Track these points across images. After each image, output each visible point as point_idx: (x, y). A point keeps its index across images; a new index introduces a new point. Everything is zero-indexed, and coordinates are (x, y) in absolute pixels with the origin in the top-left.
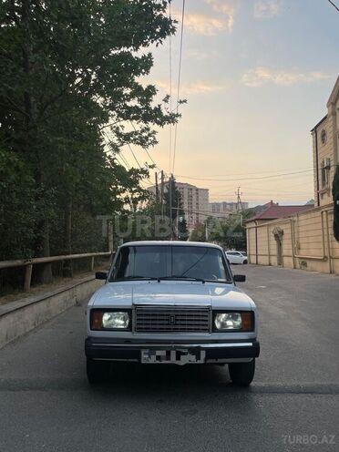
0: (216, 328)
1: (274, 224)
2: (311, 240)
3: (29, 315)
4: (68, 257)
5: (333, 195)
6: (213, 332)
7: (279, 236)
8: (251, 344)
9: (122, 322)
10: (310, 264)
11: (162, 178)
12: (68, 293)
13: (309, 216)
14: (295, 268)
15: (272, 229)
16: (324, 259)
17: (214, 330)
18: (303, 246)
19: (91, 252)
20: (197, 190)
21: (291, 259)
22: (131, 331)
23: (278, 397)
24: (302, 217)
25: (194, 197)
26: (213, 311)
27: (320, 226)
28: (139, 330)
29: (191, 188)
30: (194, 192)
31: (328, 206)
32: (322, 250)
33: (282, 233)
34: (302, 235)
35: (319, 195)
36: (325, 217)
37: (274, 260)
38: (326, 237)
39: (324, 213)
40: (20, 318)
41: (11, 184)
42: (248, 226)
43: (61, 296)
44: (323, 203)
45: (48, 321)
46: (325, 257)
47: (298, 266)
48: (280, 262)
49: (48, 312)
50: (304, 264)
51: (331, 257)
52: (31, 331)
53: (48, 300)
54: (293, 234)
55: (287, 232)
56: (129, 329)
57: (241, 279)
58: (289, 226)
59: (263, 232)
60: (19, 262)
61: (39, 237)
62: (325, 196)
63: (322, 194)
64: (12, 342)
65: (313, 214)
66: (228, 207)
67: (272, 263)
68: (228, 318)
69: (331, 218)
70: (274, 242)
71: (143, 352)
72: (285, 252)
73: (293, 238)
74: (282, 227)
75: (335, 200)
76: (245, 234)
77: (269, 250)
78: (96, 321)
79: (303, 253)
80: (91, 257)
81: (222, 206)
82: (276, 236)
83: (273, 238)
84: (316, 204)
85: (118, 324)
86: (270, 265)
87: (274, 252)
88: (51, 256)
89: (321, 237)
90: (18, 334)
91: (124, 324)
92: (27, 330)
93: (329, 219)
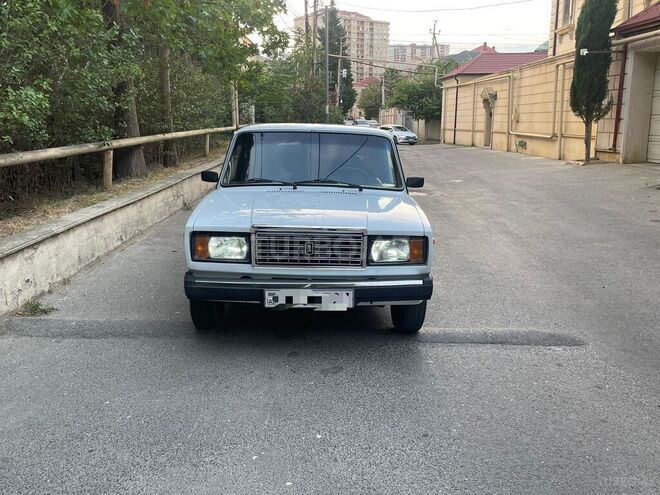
0: (372, 261)
1: (485, 83)
2: (536, 108)
3: (111, 227)
4: (168, 136)
5: (577, 39)
6: (368, 265)
7: (489, 102)
8: (420, 282)
9: (238, 250)
10: (530, 145)
11: (315, 6)
12: (169, 192)
13: (537, 71)
14: (508, 150)
15: (480, 90)
16: (553, 138)
17: (370, 262)
18: (523, 118)
19: (205, 127)
20: (372, 23)
21: (504, 138)
22: (250, 263)
23: (455, 348)
24: (527, 73)
25: (367, 36)
26: (369, 236)
27: (552, 87)
28: (262, 262)
29: (362, 21)
30: (367, 26)
31: (568, 56)
32: (551, 125)
33: (495, 97)
34: (523, 100)
35: (557, 37)
36: (560, 73)
37: (480, 138)
38: (559, 104)
39: (561, 67)
40: (97, 231)
41: (64, 24)
42: (446, 85)
43: (160, 196)
44: (560, 51)
45: (142, 233)
46: (554, 135)
47: (514, 148)
48: (488, 142)
49: (142, 221)
50: (523, 145)
51: (562, 135)
52: (116, 249)
53: (139, 204)
54: (510, 98)
55: (502, 96)
56: (248, 260)
57: (418, 183)
58: (506, 86)
59: (466, 95)
60: (91, 147)
61: (118, 109)
62: (566, 38)
63: (562, 35)
64: (90, 266)
65: (543, 69)
66: (418, 51)
67: (477, 143)
68: (390, 247)
69: (570, 74)
70: (482, 111)
71: (267, 293)
72: (496, 127)
73: (510, 105)
74: (496, 88)
75: (579, 47)
76: (440, 97)
77: (474, 122)
78: (200, 248)
79: (523, 129)
80: (205, 135)
81: (409, 51)
82: (486, 101)
83: (481, 104)
84: (550, 52)
85: (232, 254)
86: (473, 145)
87: (481, 125)
88: (142, 135)
89: (552, 105)
90: (97, 254)
91: (241, 253)
92: (111, 248)
93: (567, 77)
